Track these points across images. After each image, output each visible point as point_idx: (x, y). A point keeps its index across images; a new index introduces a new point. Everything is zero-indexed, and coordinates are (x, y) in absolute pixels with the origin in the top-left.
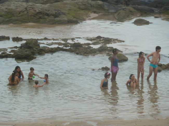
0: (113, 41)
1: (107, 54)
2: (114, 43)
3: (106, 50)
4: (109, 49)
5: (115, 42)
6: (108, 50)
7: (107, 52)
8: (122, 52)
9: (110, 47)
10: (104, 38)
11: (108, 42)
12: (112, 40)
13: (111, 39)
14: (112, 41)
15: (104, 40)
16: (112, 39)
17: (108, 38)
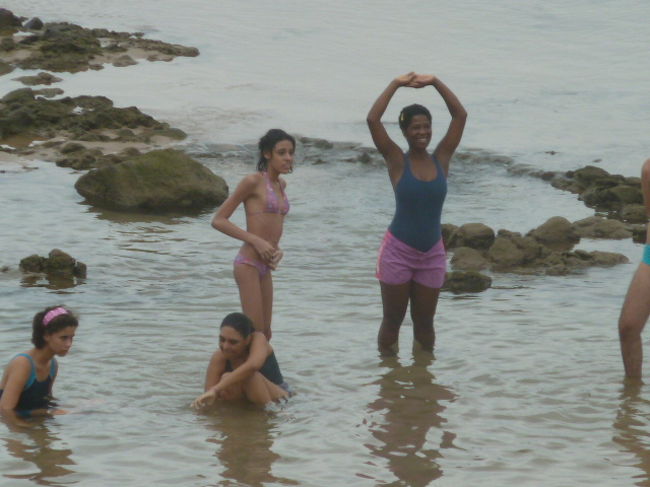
0: (113, 49)
1: (66, 151)
2: (118, 64)
3: (54, 121)
4: (78, 110)
5: (127, 58)
6: (72, 123)
7: (63, 138)
8: (179, 135)
9: (83, 100)
10: (36, 24)
11: (67, 57)
12: (105, 43)
13: (95, 33)
14: (98, 51)
15: (38, 45)
16: (105, 33)
17: (66, 27)
